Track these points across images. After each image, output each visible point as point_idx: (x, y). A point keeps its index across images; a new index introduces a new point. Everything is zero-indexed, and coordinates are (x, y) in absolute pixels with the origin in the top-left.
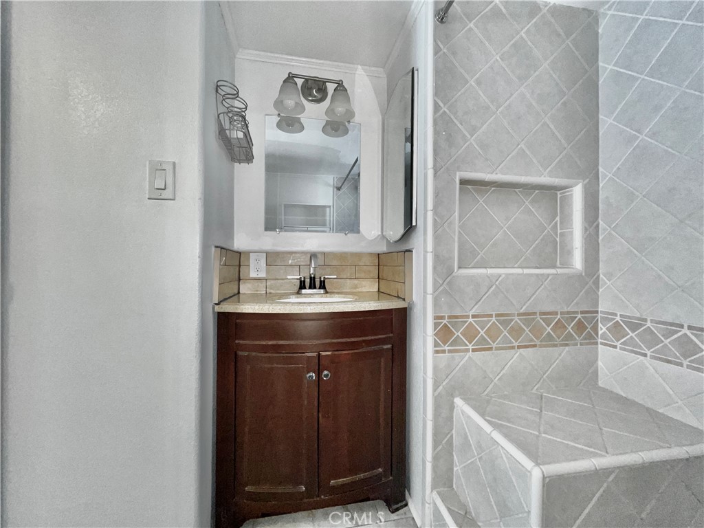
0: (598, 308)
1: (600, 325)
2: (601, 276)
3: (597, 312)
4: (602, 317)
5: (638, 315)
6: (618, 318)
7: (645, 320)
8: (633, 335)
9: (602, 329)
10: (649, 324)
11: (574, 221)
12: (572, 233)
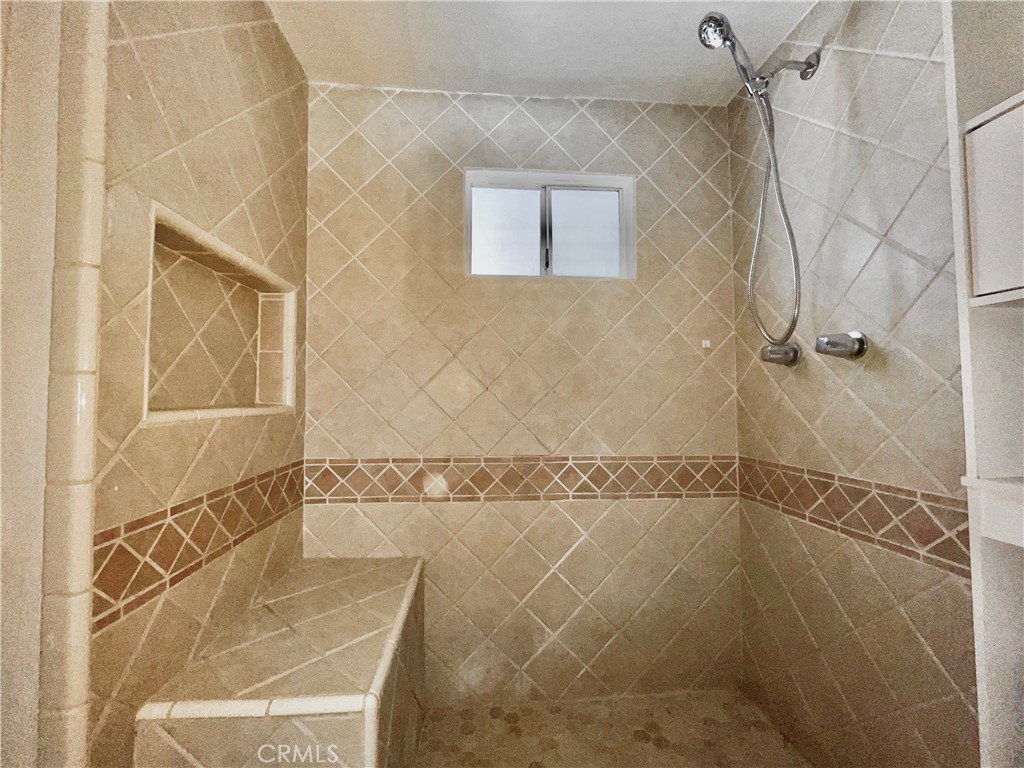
0: (303, 456)
1: (306, 478)
2: (308, 415)
3: (302, 461)
4: (309, 468)
5: (348, 457)
6: (327, 465)
7: (356, 461)
8: (344, 481)
9: (308, 483)
10: (360, 465)
11: (285, 340)
12: (281, 356)
